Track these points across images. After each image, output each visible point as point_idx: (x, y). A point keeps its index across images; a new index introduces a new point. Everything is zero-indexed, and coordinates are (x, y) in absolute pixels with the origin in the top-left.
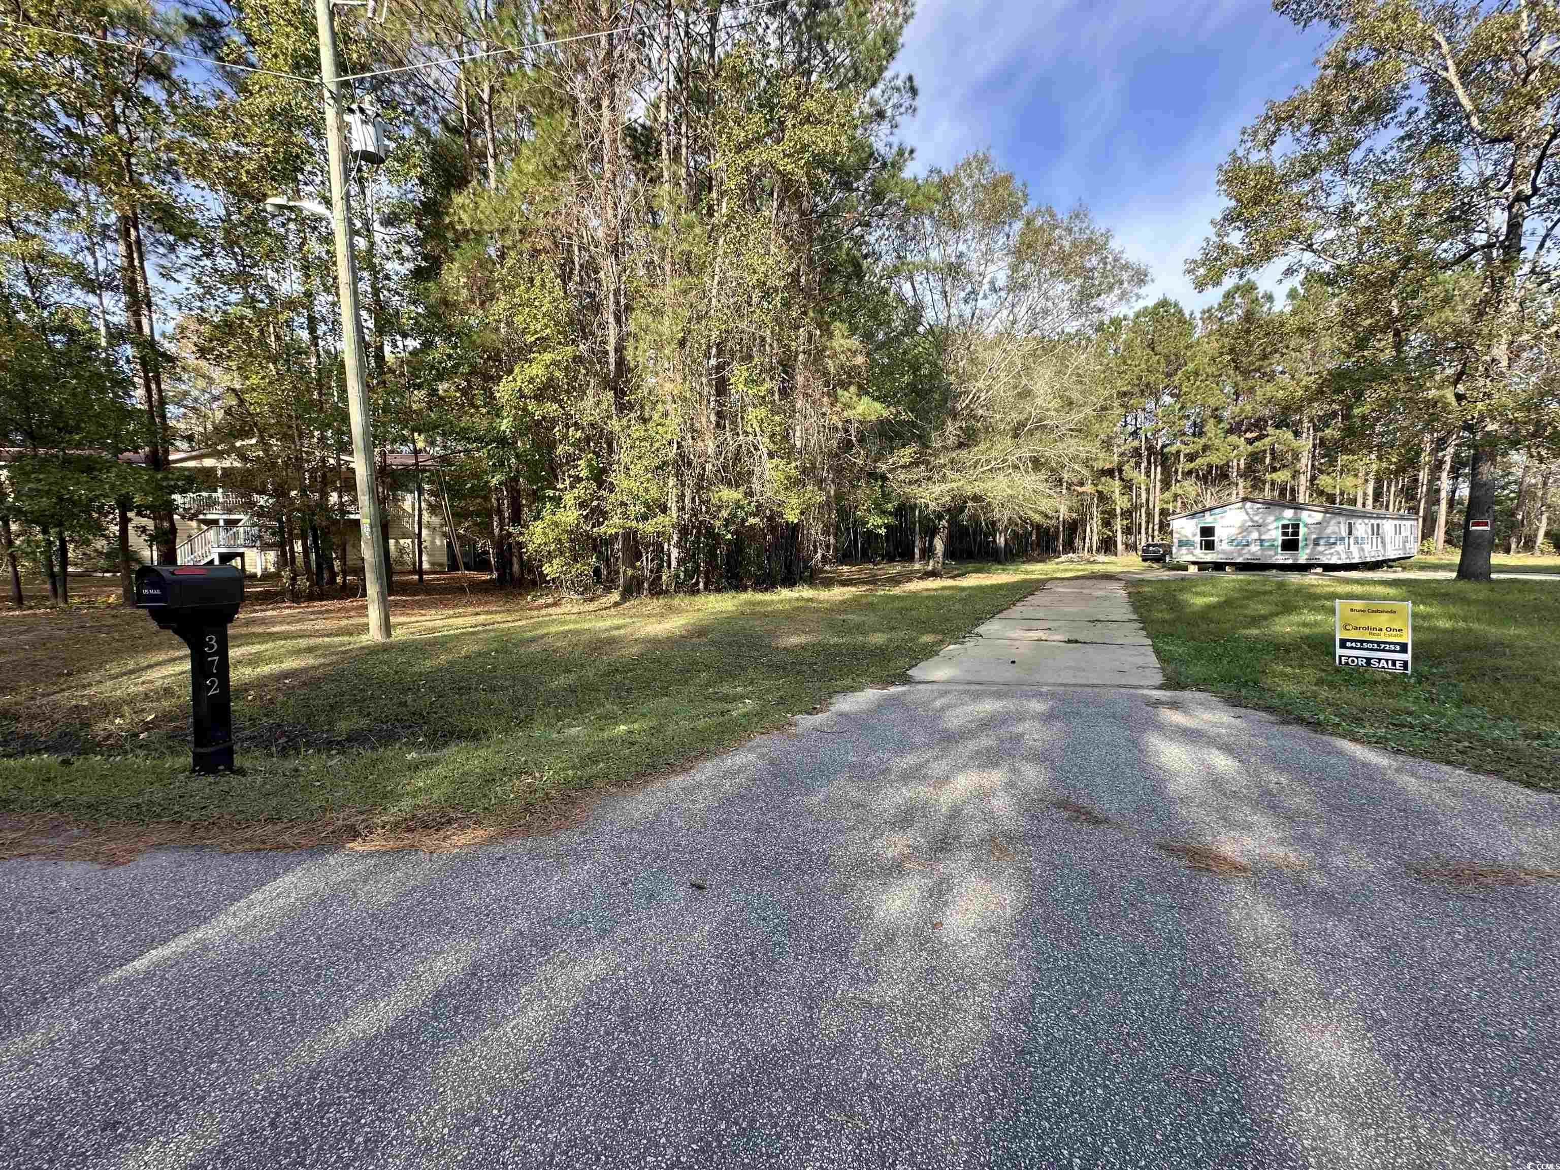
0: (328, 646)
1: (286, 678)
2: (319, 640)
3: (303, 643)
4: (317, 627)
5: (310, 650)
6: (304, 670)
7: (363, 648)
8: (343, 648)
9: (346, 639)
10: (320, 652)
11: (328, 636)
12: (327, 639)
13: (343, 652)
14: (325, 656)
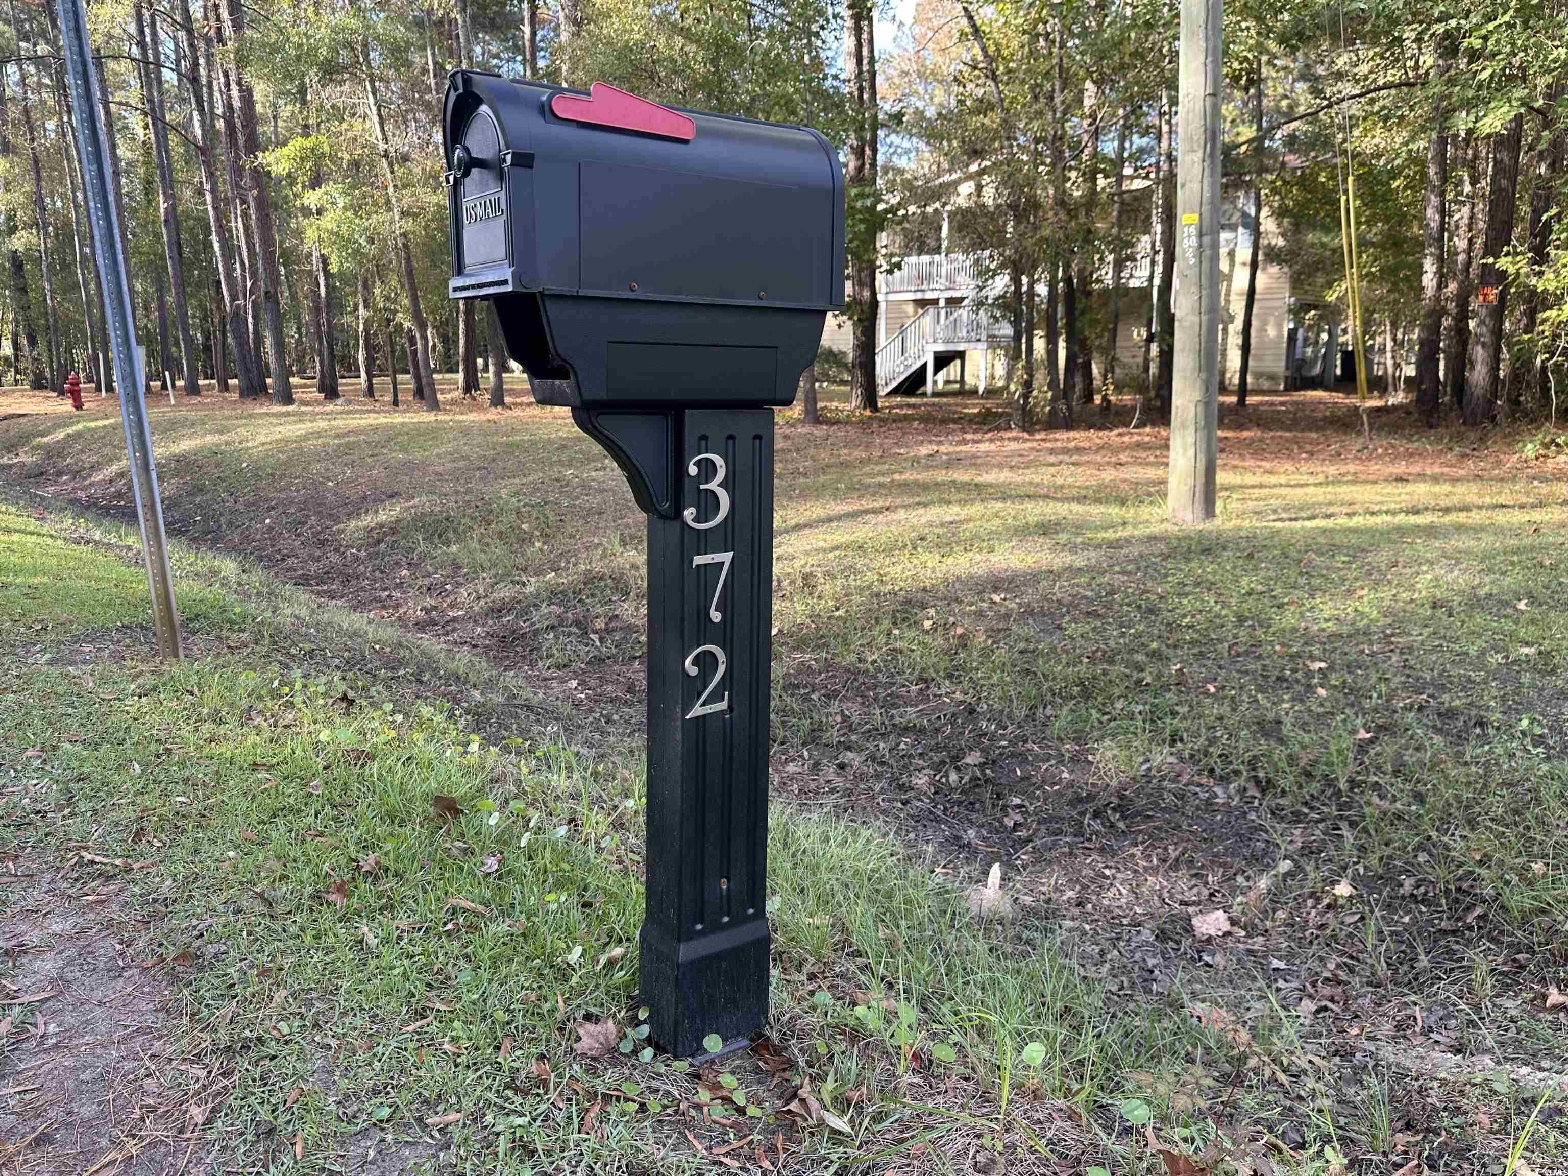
0: (1079, 527)
1: (996, 589)
2: (1062, 509)
3: (1035, 511)
4: (1059, 481)
5: (1046, 529)
6: (1033, 578)
7: (1152, 539)
8: (1110, 535)
9: (1114, 511)
10: (1063, 537)
11: (1082, 499)
12: (1077, 508)
13: (1113, 545)
14: (1074, 549)
